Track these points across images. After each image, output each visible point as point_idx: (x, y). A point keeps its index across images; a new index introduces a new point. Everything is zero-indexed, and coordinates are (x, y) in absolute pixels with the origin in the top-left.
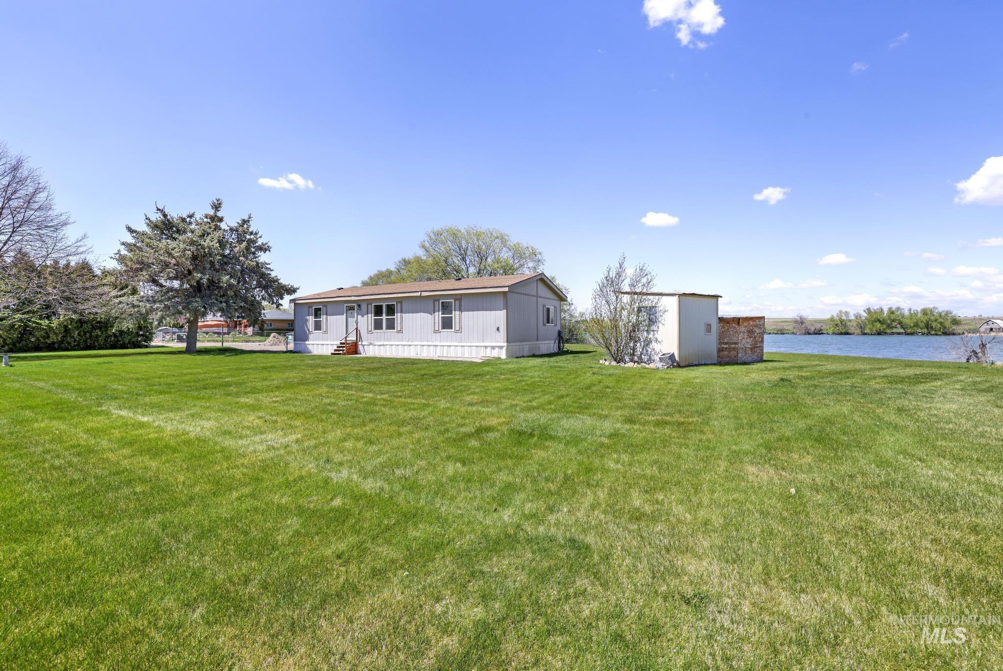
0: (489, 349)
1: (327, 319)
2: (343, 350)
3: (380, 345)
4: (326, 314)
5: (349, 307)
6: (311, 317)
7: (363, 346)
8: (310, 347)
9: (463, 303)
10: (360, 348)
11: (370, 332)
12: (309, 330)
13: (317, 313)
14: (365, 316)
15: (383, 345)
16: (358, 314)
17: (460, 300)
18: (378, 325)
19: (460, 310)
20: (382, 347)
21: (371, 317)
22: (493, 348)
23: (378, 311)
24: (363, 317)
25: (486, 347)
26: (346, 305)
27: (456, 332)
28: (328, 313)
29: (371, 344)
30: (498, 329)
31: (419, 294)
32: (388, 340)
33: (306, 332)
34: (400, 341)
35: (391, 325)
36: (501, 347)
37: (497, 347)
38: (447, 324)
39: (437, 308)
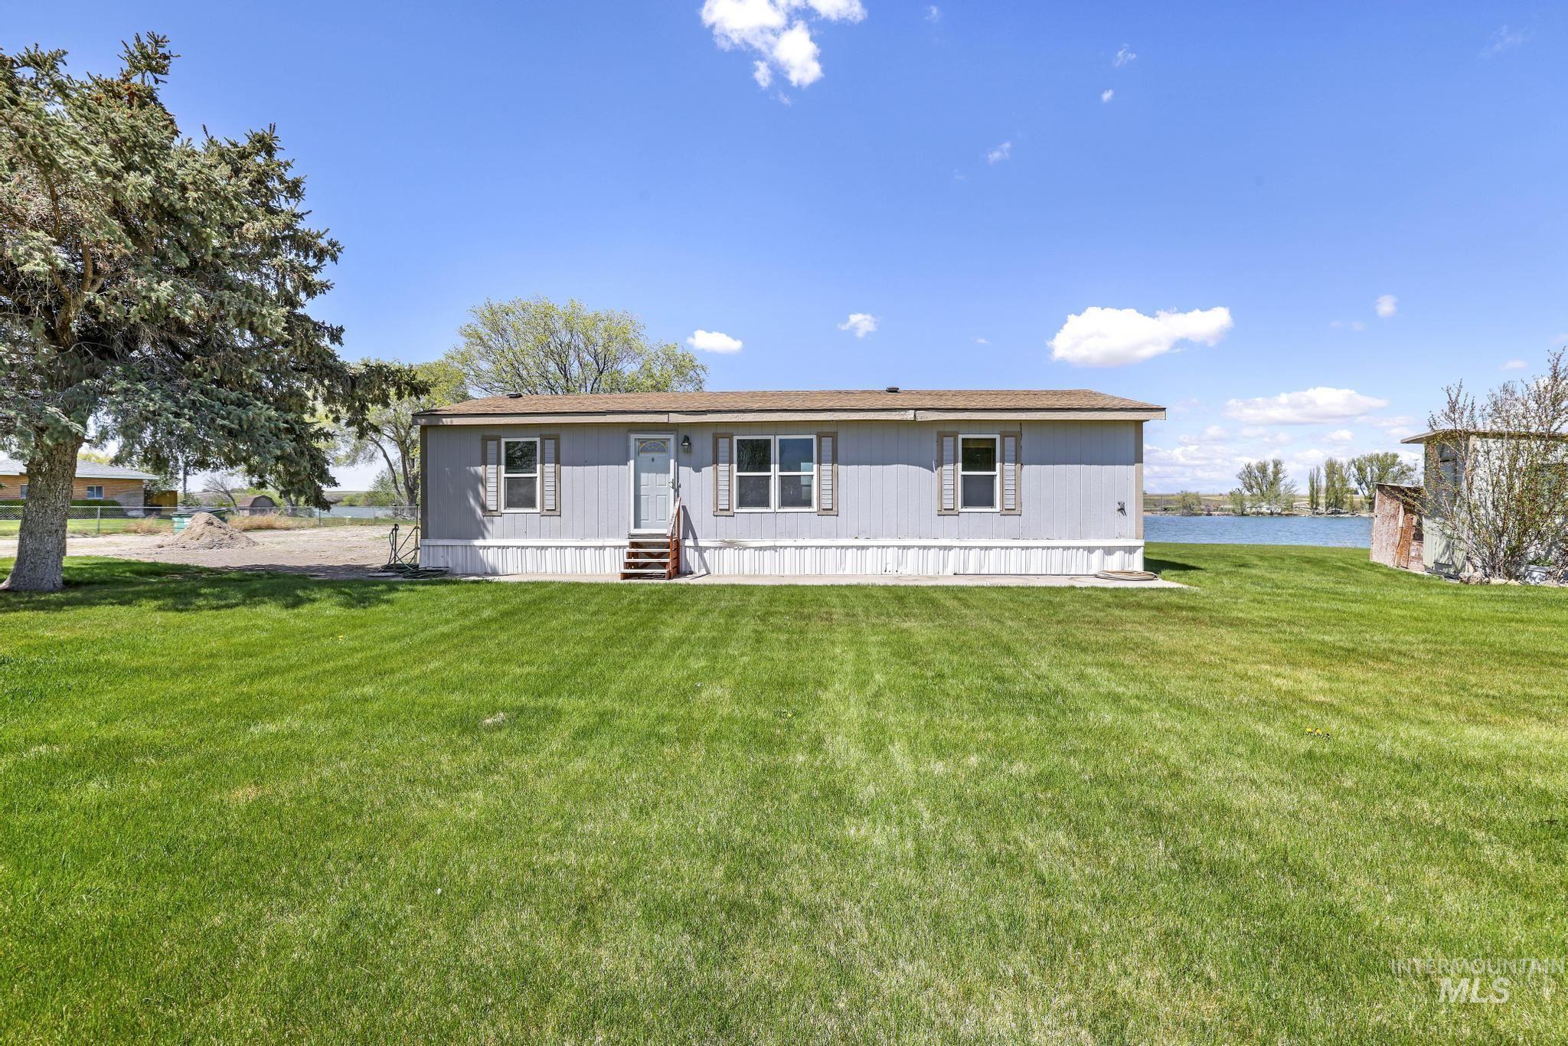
0: (1098, 553)
1: (558, 476)
2: (664, 565)
3: (761, 548)
4: (557, 461)
5: (642, 441)
6: (491, 469)
7: (700, 550)
8: (491, 558)
9: (1024, 442)
10: (691, 557)
11: (719, 512)
12: (484, 507)
13: (519, 458)
14: (708, 471)
15: (774, 548)
16: (679, 463)
17: (1018, 437)
18: (753, 495)
19: (1018, 460)
20: (767, 553)
21: (729, 474)
22: (1109, 551)
23: (755, 455)
24: (698, 470)
25: (1090, 550)
26: (633, 436)
27: (1007, 512)
28: (562, 458)
29: (731, 545)
30: (1122, 510)
31: (909, 415)
32: (789, 535)
33: (473, 512)
34: (828, 536)
35: (796, 495)
36: (1131, 550)
37: (1120, 548)
38: (978, 494)
39: (948, 453)
